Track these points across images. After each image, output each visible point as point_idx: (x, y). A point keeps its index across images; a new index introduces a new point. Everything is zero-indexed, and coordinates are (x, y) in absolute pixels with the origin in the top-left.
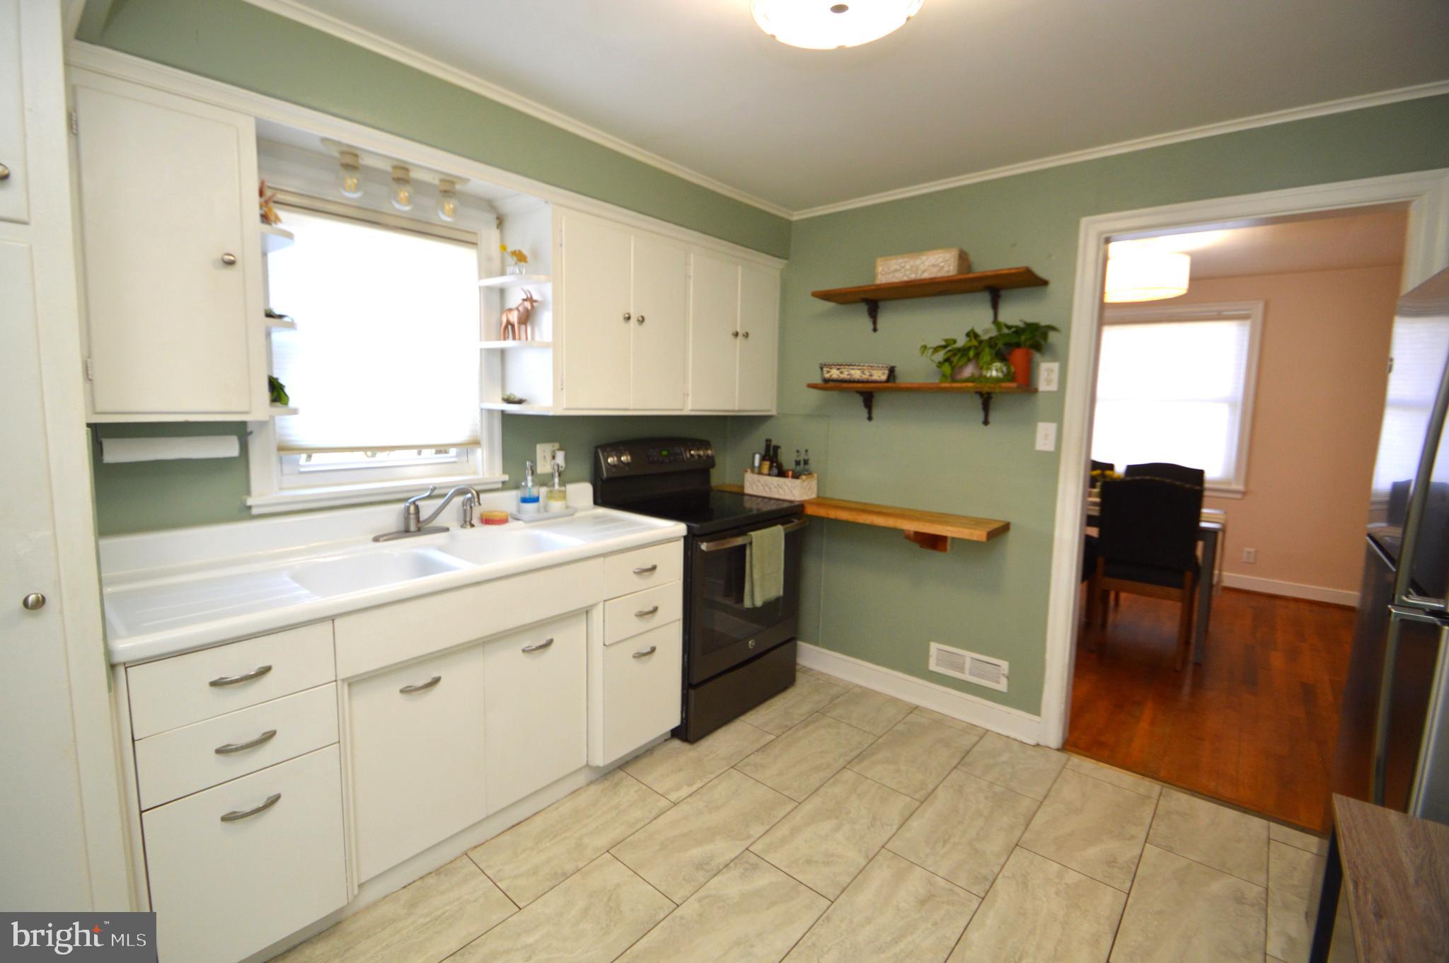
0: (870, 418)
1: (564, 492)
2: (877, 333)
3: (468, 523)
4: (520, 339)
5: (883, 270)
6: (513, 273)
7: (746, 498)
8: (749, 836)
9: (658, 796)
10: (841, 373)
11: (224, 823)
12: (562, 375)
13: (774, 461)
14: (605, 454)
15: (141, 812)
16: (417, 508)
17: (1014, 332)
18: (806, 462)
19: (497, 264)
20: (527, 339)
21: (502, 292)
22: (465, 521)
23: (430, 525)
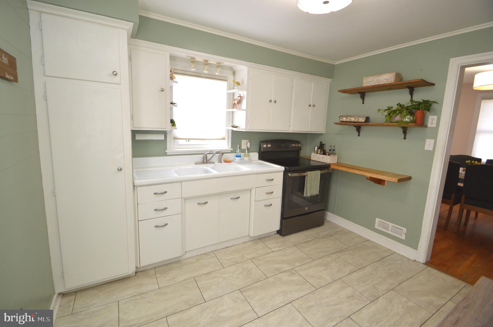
0: (359, 135)
1: (249, 155)
2: (364, 104)
3: (220, 162)
4: (237, 108)
5: (365, 82)
6: (236, 89)
7: (311, 161)
8: (295, 266)
9: (269, 249)
10: (347, 119)
11: (155, 228)
12: (248, 119)
13: (322, 149)
14: (263, 144)
15: (138, 221)
16: (206, 156)
17: (418, 104)
18: (334, 150)
19: (232, 86)
20: (239, 108)
21: (233, 94)
22: (219, 161)
23: (209, 161)
